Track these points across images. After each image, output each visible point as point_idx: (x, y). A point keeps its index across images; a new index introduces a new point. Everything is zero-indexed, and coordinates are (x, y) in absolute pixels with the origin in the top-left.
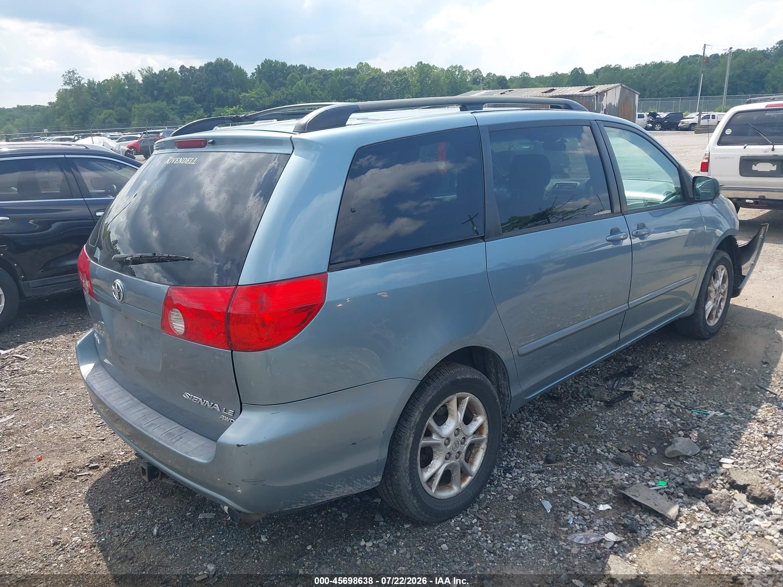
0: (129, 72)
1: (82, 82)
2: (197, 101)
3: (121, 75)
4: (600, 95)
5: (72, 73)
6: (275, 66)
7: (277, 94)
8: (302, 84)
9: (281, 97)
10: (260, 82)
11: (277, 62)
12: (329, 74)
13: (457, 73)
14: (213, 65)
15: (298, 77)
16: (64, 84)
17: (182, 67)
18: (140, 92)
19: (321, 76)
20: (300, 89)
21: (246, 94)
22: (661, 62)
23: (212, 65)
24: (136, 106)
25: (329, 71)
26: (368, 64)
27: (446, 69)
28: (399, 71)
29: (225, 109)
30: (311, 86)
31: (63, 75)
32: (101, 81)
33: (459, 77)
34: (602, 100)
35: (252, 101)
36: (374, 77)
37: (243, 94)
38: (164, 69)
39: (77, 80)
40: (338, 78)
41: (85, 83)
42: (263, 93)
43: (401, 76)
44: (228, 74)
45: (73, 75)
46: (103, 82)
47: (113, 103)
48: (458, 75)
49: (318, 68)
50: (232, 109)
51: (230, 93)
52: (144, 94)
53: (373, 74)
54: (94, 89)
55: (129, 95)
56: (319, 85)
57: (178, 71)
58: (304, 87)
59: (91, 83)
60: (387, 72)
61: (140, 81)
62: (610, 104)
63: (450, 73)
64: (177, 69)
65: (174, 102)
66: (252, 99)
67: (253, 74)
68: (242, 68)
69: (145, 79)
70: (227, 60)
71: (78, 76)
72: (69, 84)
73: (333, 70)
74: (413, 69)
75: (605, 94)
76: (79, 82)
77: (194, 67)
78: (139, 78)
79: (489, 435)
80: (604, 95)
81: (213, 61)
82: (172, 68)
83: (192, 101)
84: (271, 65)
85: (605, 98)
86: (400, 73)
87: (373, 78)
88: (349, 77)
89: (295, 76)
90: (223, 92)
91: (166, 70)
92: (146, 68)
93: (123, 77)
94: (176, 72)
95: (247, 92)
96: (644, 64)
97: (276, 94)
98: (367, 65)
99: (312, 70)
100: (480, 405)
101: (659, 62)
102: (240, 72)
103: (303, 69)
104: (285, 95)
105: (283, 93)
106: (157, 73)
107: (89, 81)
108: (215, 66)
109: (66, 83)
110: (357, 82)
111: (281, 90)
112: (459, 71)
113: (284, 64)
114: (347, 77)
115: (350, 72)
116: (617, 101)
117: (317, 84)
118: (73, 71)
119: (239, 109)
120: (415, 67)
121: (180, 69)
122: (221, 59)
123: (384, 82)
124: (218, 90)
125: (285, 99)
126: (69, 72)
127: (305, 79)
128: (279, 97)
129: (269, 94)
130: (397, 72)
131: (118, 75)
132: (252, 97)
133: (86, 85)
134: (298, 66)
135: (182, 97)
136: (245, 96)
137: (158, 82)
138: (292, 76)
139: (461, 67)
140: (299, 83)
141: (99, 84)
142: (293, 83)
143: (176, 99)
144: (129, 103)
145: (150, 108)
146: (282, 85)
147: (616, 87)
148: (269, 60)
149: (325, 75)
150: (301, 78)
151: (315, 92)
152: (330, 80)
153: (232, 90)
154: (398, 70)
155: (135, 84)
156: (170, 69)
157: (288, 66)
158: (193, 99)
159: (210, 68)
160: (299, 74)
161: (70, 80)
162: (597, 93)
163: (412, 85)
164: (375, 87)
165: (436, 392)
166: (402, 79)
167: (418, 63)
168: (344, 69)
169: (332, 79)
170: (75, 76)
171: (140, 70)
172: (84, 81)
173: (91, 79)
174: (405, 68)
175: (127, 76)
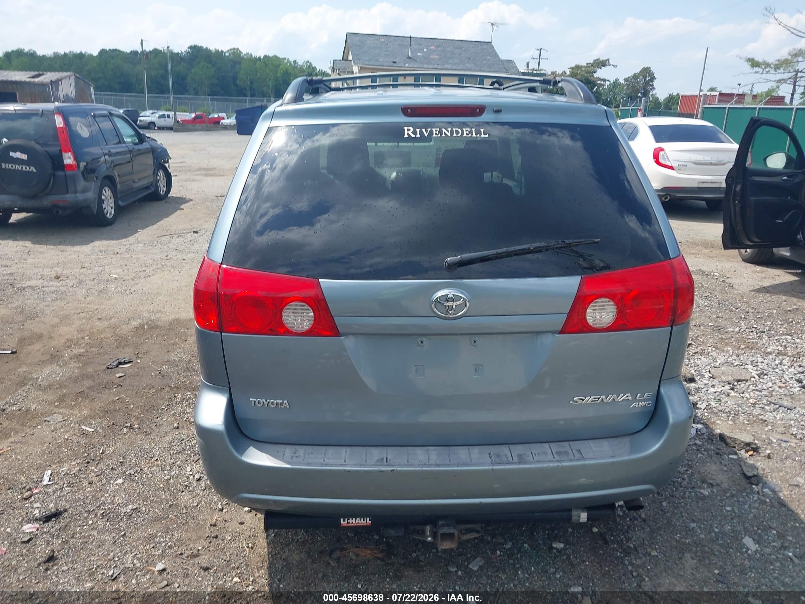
4: (55, 84)
22: (81, 53)
34: (57, 90)
62: (67, 95)
75: (60, 83)
80: (59, 85)
85: (60, 87)
96: (62, 53)
101: (78, 52)
116: (73, 92)
147: (69, 77)
162: (51, 81)
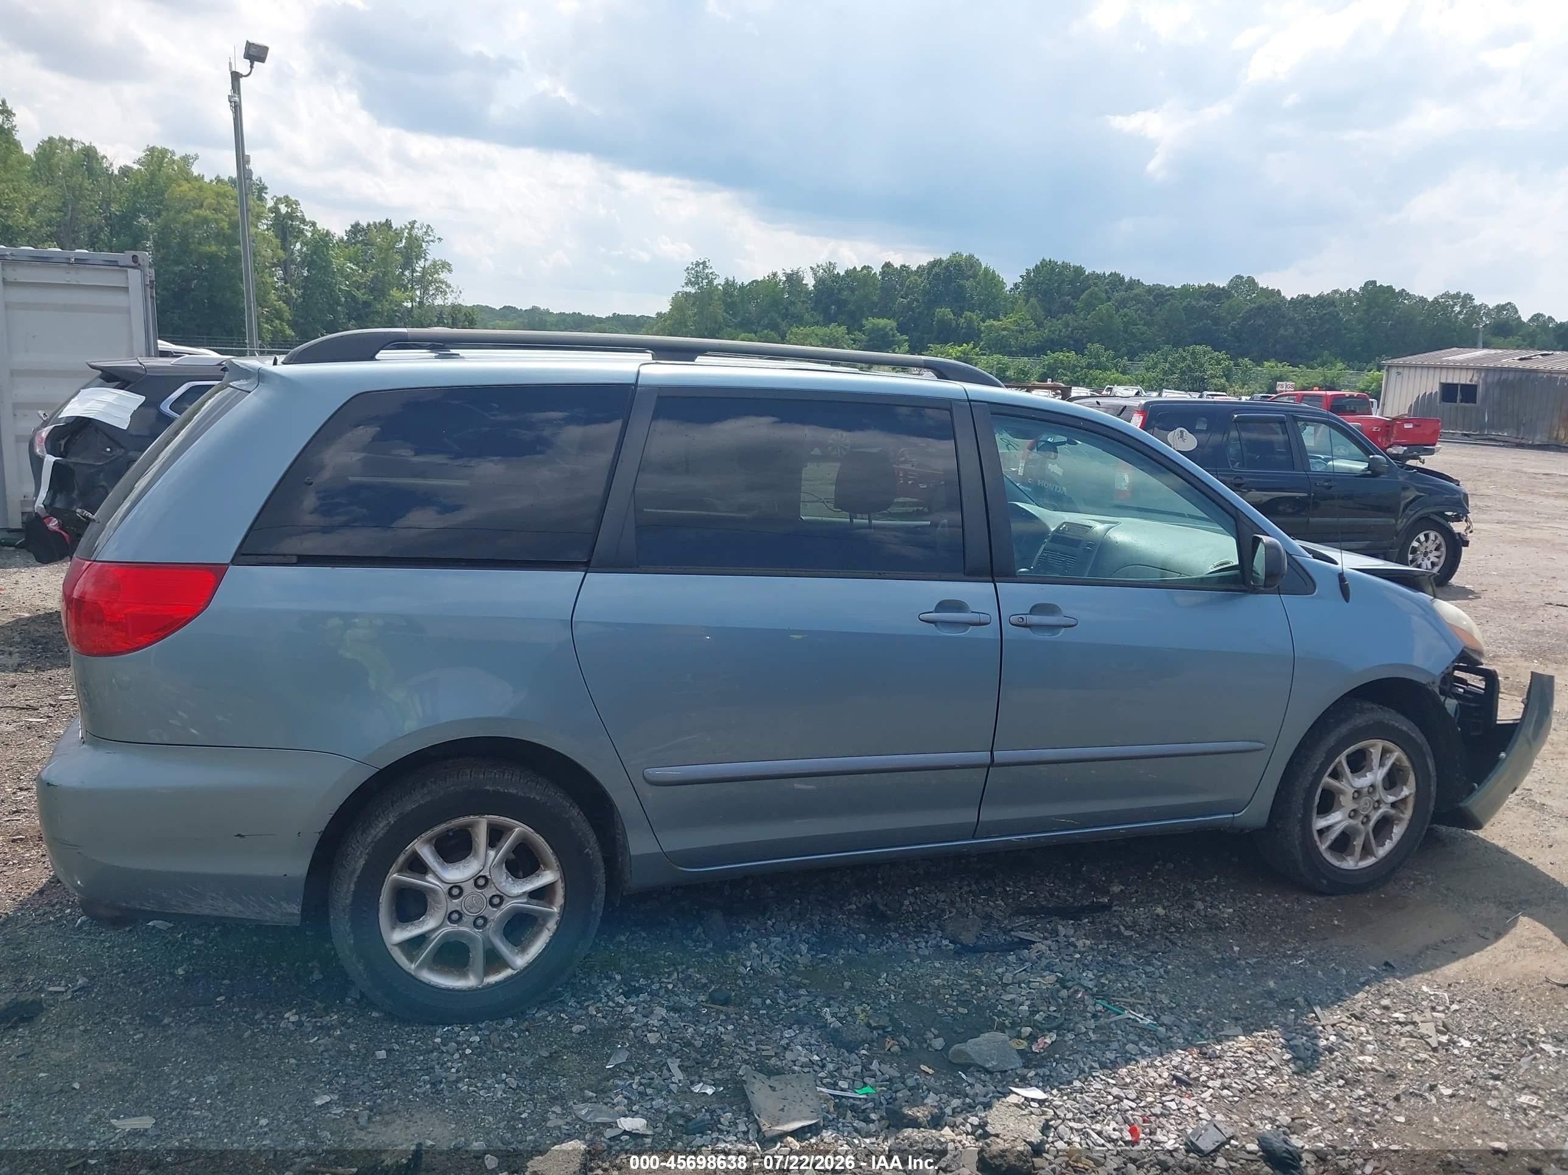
0: (795, 269)
1: (715, 282)
2: (902, 329)
3: (780, 275)
5: (701, 266)
6: (1060, 273)
7: (1055, 326)
8: (1107, 310)
9: (1060, 331)
10: (1027, 301)
11: (1065, 266)
12: (1167, 295)
13: (1457, 309)
14: (943, 265)
15: (1104, 296)
16: (687, 284)
17: (888, 265)
18: (806, 305)
19: (1151, 298)
20: (1101, 320)
21: (994, 322)
23: (940, 264)
24: (795, 330)
25: (1169, 289)
26: (1253, 280)
27: (1430, 299)
28: (1320, 297)
29: (947, 347)
30: (1125, 316)
31: (688, 269)
32: (746, 283)
33: (1461, 317)
35: (1004, 336)
36: (1262, 305)
37: (989, 322)
38: (855, 268)
39: (707, 277)
40: (1185, 304)
41: (720, 284)
42: (1029, 322)
43: (1323, 307)
44: (968, 284)
45: (703, 269)
46: (749, 284)
47: (759, 323)
48: (1460, 313)
49: (1148, 281)
50: (960, 349)
51: (965, 318)
52: (812, 309)
53: (1263, 300)
54: (731, 296)
55: (787, 309)
56: (1144, 315)
57: (878, 273)
58: (1110, 317)
59: (730, 285)
60: (1292, 299)
61: (811, 287)
63: (1440, 308)
64: (877, 269)
65: (861, 328)
66: (1005, 333)
67: (1016, 284)
68: (997, 273)
69: (820, 282)
70: (971, 257)
71: (710, 271)
72: (693, 284)
73: (1178, 286)
74: (1352, 295)
76: (710, 282)
77: (908, 267)
78: (809, 281)
79: (564, 908)
81: (945, 257)
82: (868, 267)
83: (891, 329)
84: (1053, 269)
86: (1324, 302)
87: (1260, 308)
88: (1210, 303)
89: (1097, 294)
90: (951, 316)
91: (859, 269)
92: (824, 264)
93: (784, 279)
94: (875, 273)
95: (996, 318)
97: (1051, 326)
98: (1251, 281)
99: (1134, 284)
100: (548, 850)
102: (992, 280)
103: (1116, 281)
104: (1070, 329)
105: (1067, 325)
106: (842, 273)
107: (727, 280)
108: (947, 268)
109: (689, 283)
110: (1224, 314)
111: (1064, 319)
112: (1463, 306)
113: (1079, 271)
114: (1203, 303)
115: (1213, 294)
117: (1139, 312)
118: (704, 263)
119: (972, 349)
120: (1358, 291)
121: (882, 268)
122: (961, 255)
123: (1284, 317)
124: (944, 312)
125: (1070, 338)
126: (698, 264)
127: (1117, 301)
128: (1057, 332)
129: (1039, 325)
130: (1315, 300)
131: (775, 275)
132: (1004, 330)
133: (720, 287)
134: (1107, 274)
135: (876, 321)
136: (992, 325)
137: (840, 290)
138: (1090, 295)
139: (1469, 297)
140: (1103, 308)
141: (742, 287)
142: (1089, 306)
143: (864, 322)
144: (783, 325)
145: (817, 335)
146: (1068, 308)
148: (1050, 261)
149: (1160, 295)
150: (1109, 299)
151: (1131, 327)
152: (1167, 306)
153: (969, 314)
154: (1319, 295)
155: (801, 291)
156: (864, 268)
157: (1087, 273)
158: (894, 324)
159: (936, 270)
160: (1107, 292)
161: (697, 277)
163: (1346, 329)
164: (1261, 326)
165: (429, 799)
166: (1325, 314)
167: (1366, 284)
168: (1200, 287)
169: (1172, 304)
170: (707, 271)
171: (815, 266)
172: (719, 281)
173: (731, 279)
174: (1336, 291)
175: (789, 277)
